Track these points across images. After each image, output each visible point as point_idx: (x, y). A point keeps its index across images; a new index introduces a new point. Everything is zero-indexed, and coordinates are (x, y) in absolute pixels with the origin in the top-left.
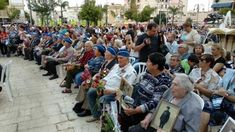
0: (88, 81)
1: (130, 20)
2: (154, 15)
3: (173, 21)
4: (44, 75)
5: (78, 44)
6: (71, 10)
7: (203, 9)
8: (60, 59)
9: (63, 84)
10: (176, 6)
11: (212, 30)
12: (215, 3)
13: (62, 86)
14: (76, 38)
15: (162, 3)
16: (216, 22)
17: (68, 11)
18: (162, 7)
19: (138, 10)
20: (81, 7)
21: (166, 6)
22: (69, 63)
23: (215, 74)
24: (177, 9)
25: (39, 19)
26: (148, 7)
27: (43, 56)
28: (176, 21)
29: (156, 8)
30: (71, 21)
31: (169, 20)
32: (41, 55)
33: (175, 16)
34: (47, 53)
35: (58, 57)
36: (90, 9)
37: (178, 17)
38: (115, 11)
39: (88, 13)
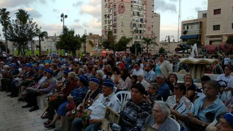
0: (73, 112)
1: (107, 49)
2: (129, 45)
3: (147, 51)
4: (23, 107)
5: (59, 74)
6: (49, 40)
7: (174, 40)
8: (41, 90)
9: (44, 115)
10: (150, 37)
11: (182, 60)
12: (183, 35)
13: (43, 118)
14: (56, 68)
15: (137, 34)
16: (186, 51)
17: (45, 40)
18: (137, 37)
19: (115, 40)
20: (60, 37)
21: (140, 37)
22: (51, 94)
23: (188, 101)
24: (150, 40)
25: (15, 49)
26: (124, 38)
27: (22, 87)
28: (151, 51)
29: (132, 39)
30: (49, 50)
31: (144, 49)
32: (20, 86)
33: (149, 46)
34: (26, 84)
35: (40, 88)
36: (68, 39)
37: (152, 46)
38: (92, 41)
39: (67, 43)
